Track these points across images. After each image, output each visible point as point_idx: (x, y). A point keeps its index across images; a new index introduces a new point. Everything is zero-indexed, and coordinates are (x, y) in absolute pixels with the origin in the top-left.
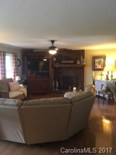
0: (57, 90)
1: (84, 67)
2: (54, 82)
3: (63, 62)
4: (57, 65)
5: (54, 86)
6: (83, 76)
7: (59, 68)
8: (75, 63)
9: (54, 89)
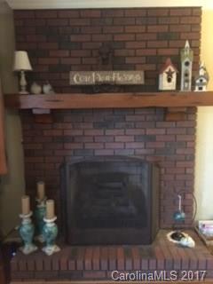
0: (50, 250)
1: (191, 111)
2: (26, 202)
3: (77, 78)
4: (39, 100)
5: (26, 226)
6: (190, 158)
7: (56, 115)
8: (151, 83)
9: (28, 249)
